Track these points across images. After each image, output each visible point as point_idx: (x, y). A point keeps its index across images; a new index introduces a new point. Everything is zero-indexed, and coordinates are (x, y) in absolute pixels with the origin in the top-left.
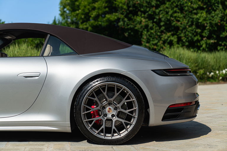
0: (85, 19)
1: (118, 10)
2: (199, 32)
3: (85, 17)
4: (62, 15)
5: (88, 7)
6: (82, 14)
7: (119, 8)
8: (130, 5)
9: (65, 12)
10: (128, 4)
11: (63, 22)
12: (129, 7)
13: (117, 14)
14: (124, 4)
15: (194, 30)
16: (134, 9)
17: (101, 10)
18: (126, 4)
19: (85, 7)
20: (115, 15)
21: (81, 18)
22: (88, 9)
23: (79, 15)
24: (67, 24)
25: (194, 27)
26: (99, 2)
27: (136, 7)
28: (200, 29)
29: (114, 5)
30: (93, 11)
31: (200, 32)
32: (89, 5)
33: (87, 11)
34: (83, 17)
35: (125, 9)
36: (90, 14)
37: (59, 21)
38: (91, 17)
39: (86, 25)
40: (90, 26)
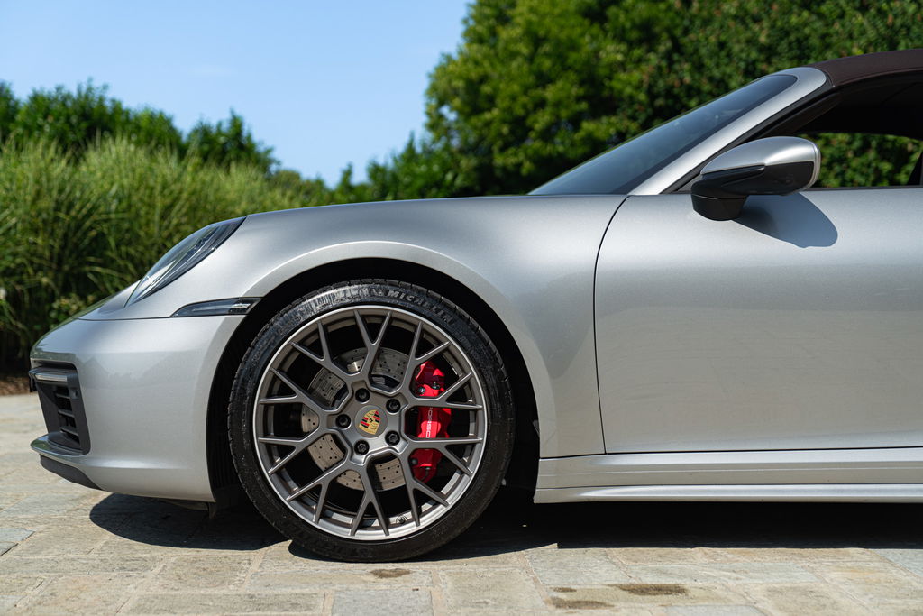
0: (511, 139)
1: (618, 107)
2: (885, 172)
3: (512, 132)
4: (432, 127)
5: (524, 99)
6: (504, 122)
7: (621, 100)
8: (655, 90)
9: (441, 117)
10: (651, 87)
11: (439, 146)
12: (652, 96)
13: (613, 119)
14: (638, 88)
15: (874, 165)
16: (670, 102)
17: (567, 107)
18: (645, 86)
19: (514, 98)
20: (610, 124)
21: (500, 135)
22: (524, 106)
23: (494, 126)
24: (451, 154)
25: (872, 154)
26: (560, 84)
27: (676, 98)
28: (889, 161)
29: (606, 93)
30: (540, 113)
31: (890, 172)
32: (525, 92)
33: (519, 111)
34: (505, 130)
35: (641, 103)
36: (529, 122)
37: (424, 146)
38: (531, 129)
39: (515, 154)
40: (528, 157)
